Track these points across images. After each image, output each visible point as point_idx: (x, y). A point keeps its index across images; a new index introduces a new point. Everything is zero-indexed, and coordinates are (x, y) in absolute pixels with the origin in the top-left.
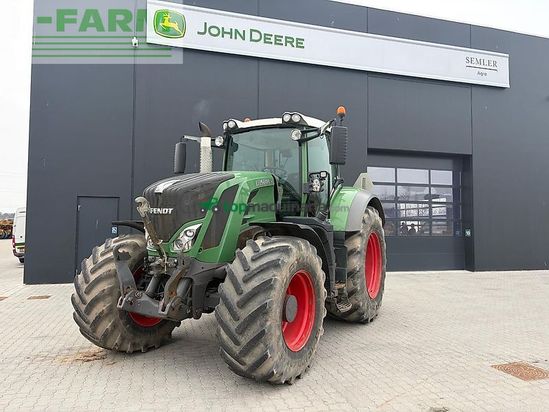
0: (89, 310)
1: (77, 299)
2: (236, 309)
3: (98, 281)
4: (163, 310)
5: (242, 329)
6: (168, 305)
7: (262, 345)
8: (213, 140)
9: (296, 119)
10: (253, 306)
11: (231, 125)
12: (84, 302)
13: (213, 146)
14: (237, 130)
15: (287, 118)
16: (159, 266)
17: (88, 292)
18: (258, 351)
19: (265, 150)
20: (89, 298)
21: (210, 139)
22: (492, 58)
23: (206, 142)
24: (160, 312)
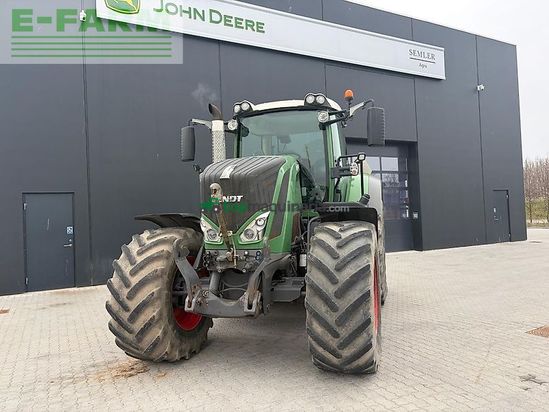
0: (133, 318)
1: (116, 307)
2: (334, 300)
3: (142, 283)
4: (250, 307)
5: (342, 320)
6: (254, 302)
7: (365, 335)
8: (226, 124)
9: (320, 100)
10: (354, 295)
11: (245, 107)
12: (126, 309)
13: (227, 131)
14: (250, 113)
15: (310, 100)
16: (226, 261)
17: (130, 297)
18: (360, 341)
19: (262, 136)
20: (133, 305)
21: (222, 122)
22: (432, 51)
23: (217, 126)
24: (246, 309)
